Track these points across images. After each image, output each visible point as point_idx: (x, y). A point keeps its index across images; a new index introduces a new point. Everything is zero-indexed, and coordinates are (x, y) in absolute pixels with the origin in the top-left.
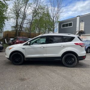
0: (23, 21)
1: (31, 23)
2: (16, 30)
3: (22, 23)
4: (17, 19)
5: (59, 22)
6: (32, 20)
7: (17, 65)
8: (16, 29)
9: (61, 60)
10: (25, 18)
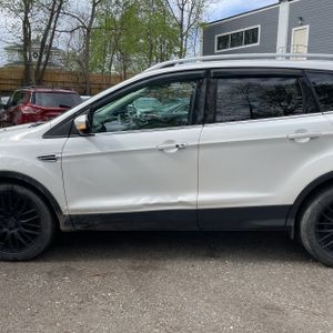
0: (51, 19)
1: (88, 31)
2: (27, 63)
3: (50, 29)
4: (27, 10)
5: (203, 24)
6: (93, 16)
7: (15, 260)
8: (25, 57)
9: (291, 223)
10: (60, 7)
